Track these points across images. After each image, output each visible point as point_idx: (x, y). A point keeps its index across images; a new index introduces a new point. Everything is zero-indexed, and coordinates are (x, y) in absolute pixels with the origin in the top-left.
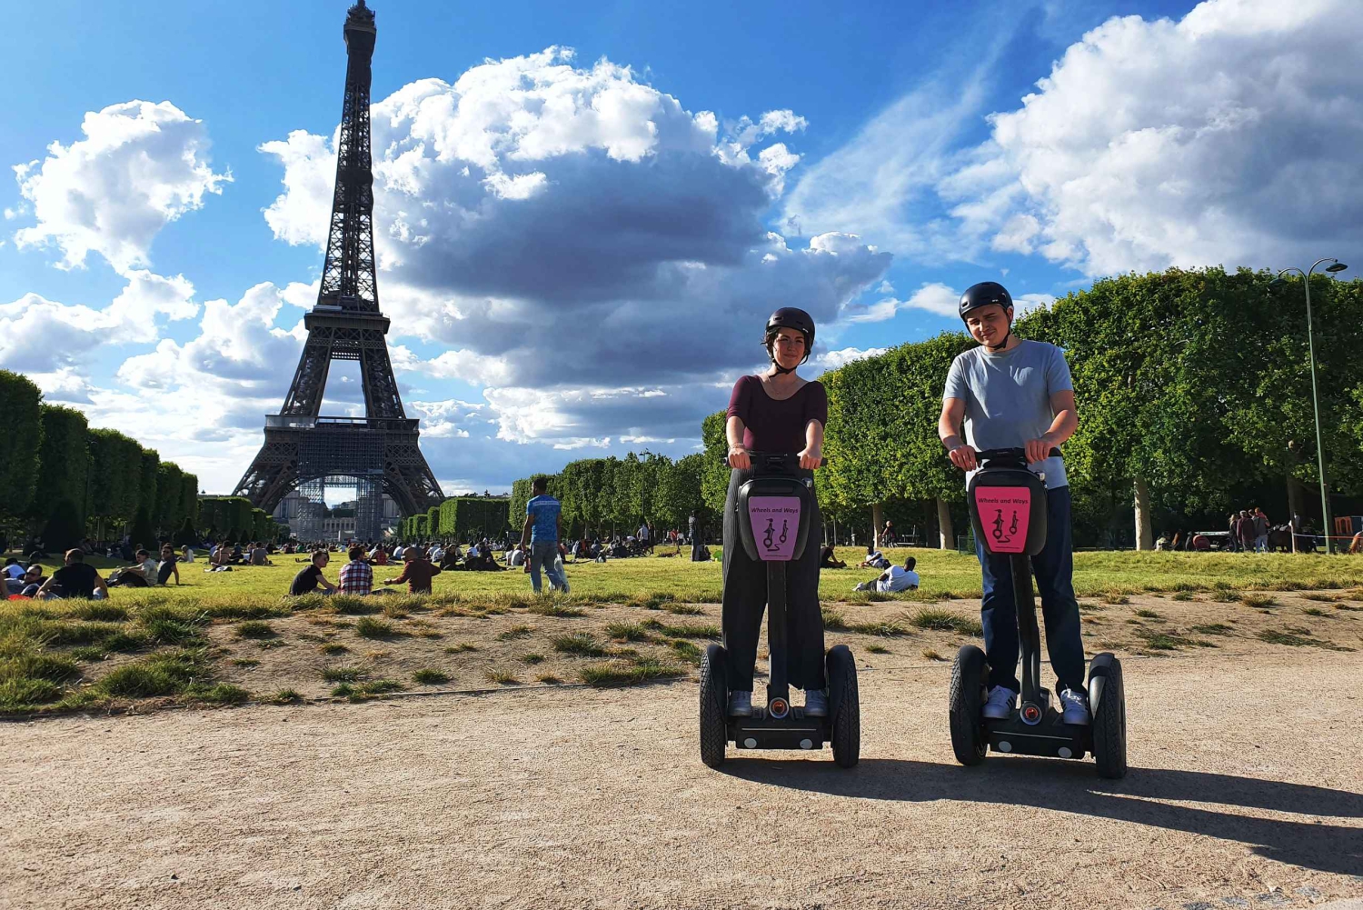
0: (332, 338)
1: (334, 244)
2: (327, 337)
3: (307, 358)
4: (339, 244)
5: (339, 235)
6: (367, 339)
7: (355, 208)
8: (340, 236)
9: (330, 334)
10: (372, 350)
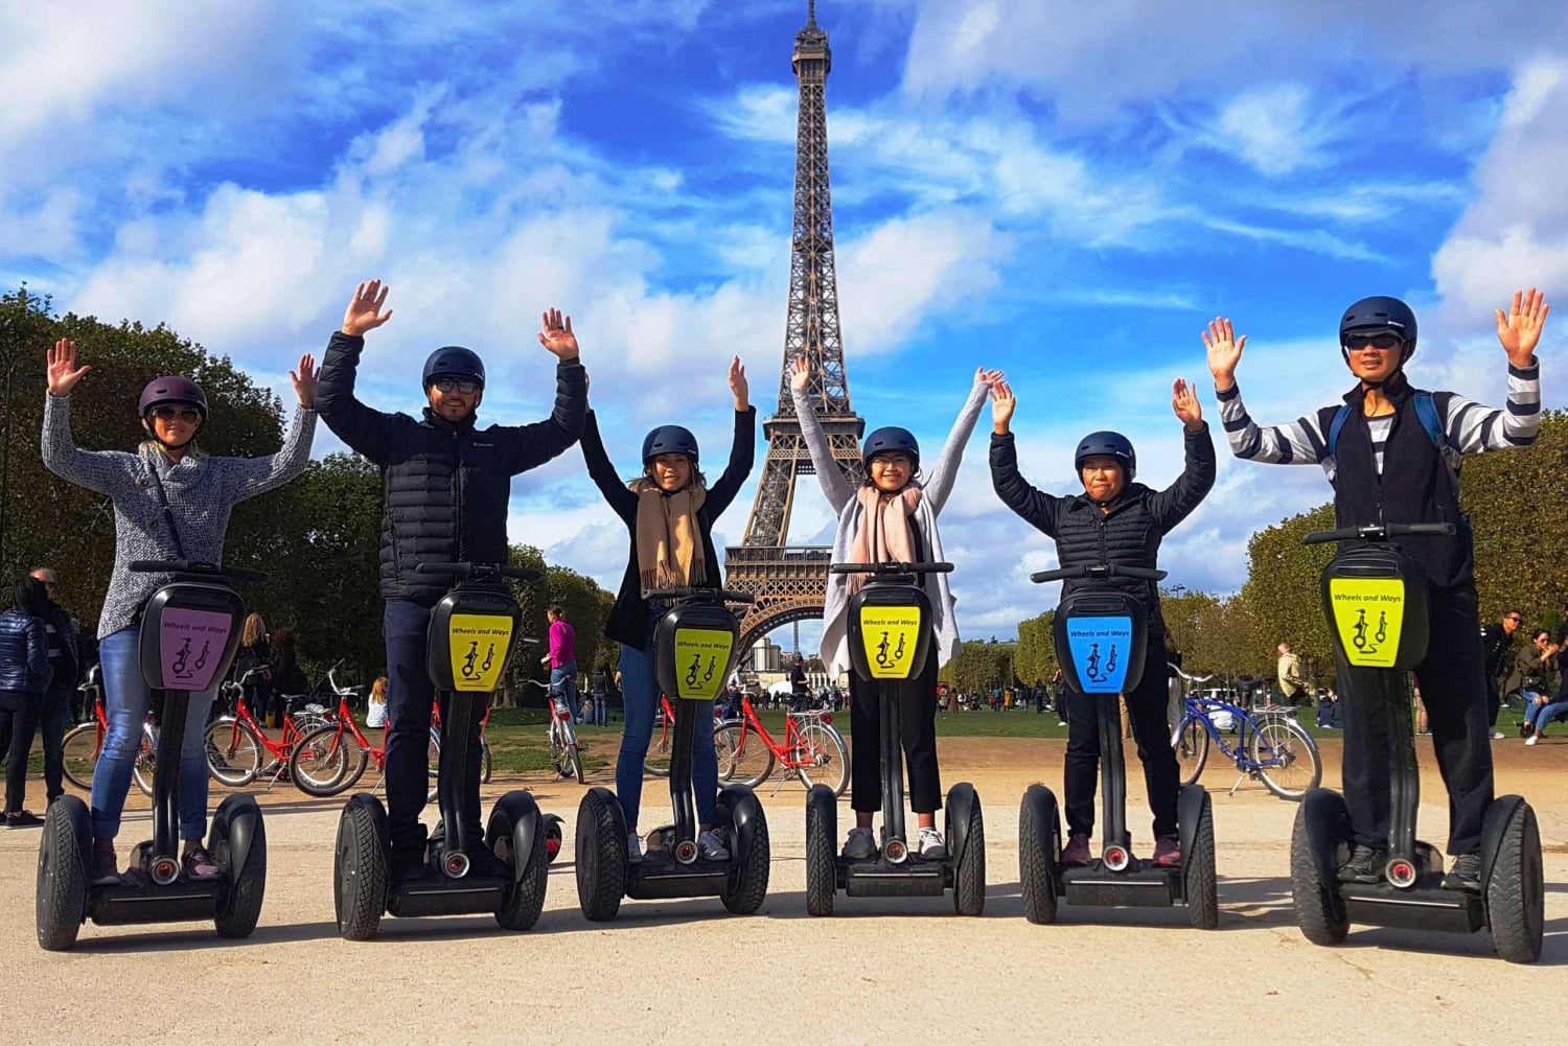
0: (796, 448)
1: (793, 331)
2: (791, 447)
3: (769, 474)
4: (799, 330)
5: (799, 319)
6: (838, 447)
7: (817, 283)
8: (800, 321)
9: (794, 443)
10: (845, 461)
